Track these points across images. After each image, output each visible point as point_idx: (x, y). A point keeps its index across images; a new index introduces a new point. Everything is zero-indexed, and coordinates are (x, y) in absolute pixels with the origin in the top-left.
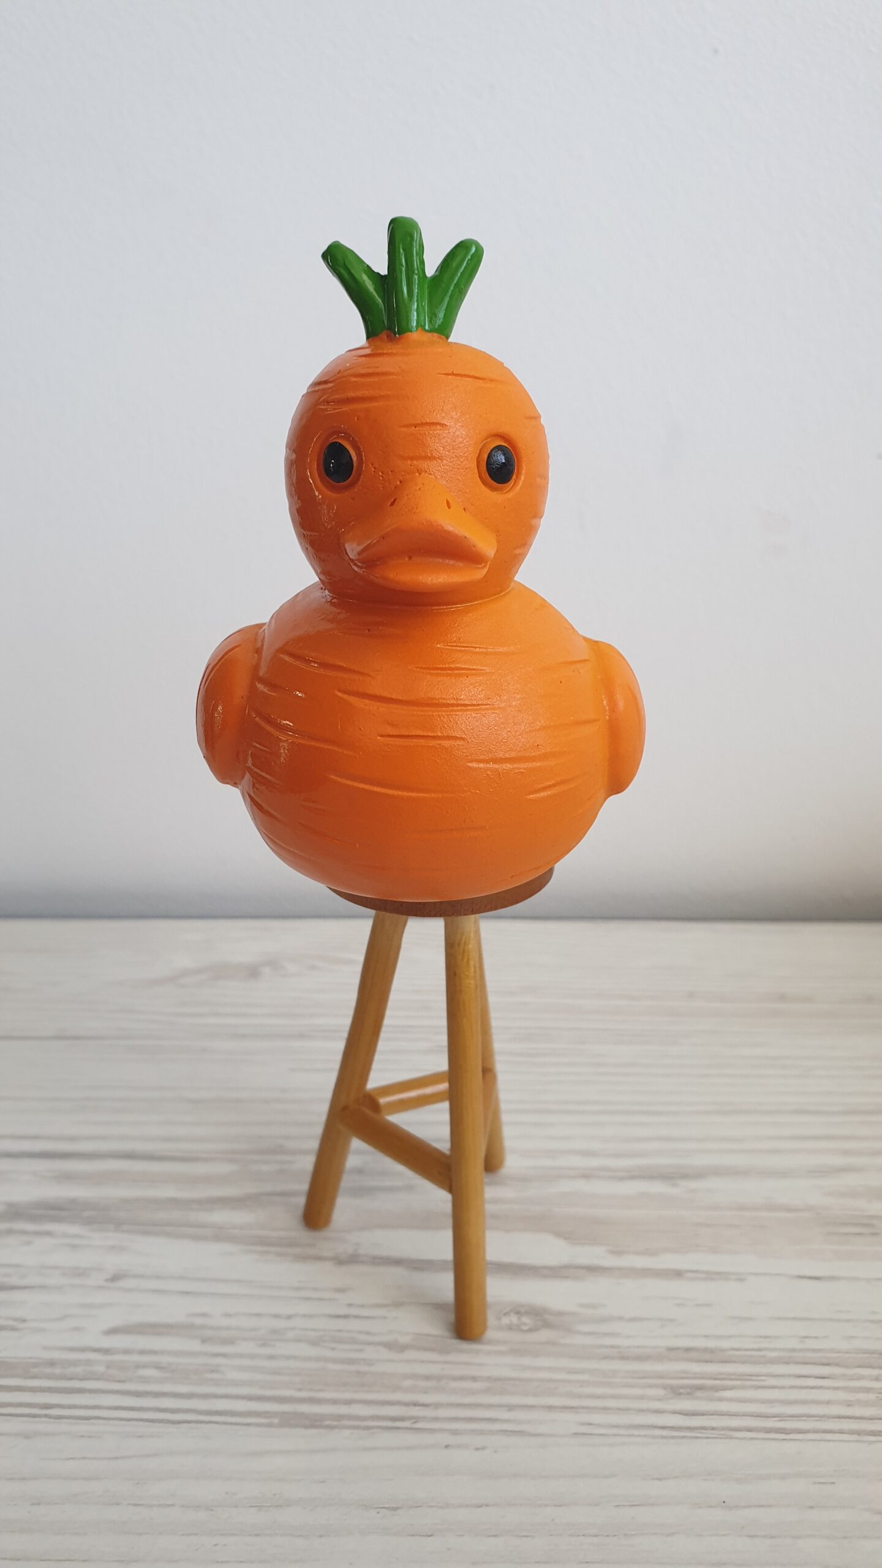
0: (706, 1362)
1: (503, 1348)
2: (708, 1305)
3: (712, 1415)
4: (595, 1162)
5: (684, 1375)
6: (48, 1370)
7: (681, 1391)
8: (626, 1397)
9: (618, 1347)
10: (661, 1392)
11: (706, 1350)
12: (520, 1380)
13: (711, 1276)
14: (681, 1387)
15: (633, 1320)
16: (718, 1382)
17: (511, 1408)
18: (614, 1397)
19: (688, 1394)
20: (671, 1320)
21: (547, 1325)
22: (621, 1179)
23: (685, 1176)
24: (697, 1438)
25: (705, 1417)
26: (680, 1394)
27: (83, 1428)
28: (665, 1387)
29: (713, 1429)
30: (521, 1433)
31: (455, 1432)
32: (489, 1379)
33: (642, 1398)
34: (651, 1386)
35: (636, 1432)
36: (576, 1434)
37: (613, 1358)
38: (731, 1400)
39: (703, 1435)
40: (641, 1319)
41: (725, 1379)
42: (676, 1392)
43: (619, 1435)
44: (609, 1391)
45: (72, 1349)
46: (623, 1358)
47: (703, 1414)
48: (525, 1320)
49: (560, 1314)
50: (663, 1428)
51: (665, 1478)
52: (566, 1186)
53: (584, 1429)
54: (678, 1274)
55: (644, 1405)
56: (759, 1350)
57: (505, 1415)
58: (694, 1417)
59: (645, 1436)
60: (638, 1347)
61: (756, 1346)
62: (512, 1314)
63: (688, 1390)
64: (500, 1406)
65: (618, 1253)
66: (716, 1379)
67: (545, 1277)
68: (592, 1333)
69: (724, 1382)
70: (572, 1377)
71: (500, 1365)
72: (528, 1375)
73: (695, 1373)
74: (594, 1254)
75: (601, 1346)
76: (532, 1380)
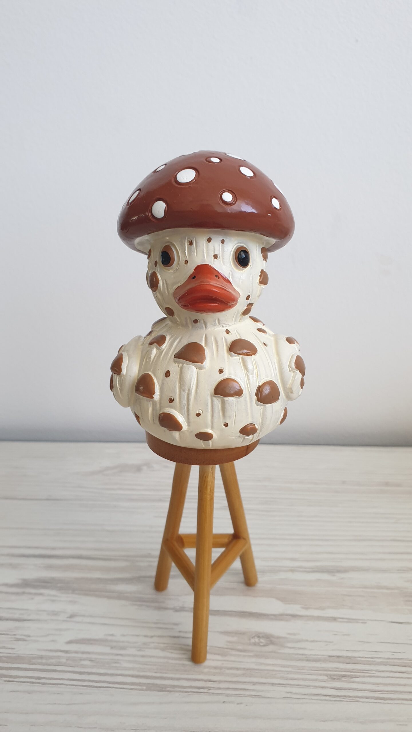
0: (347, 663)
1: (251, 654)
2: (349, 635)
3: (349, 690)
4: (297, 564)
5: (338, 670)
6: (40, 661)
7: (335, 677)
8: (308, 680)
9: (305, 655)
10: (325, 678)
11: (347, 657)
12: (259, 670)
13: (350, 620)
14: (335, 675)
15: (313, 641)
16: (351, 673)
17: (254, 684)
18: (303, 679)
19: (338, 679)
20: (332, 642)
21: (272, 643)
22: (309, 572)
23: (339, 571)
25: (346, 691)
26: (334, 679)
27: (55, 689)
28: (327, 675)
29: (350, 697)
30: (259, 696)
31: (228, 695)
32: (244, 669)
33: (316, 680)
34: (321, 675)
35: (313, 697)
36: (284, 698)
37: (303, 660)
38: (358, 683)
39: (345, 700)
40: (317, 641)
41: (356, 672)
43: (305, 699)
44: (301, 676)
45: (51, 651)
46: (307, 660)
47: (345, 689)
48: (262, 640)
49: (278, 638)
50: (326, 696)
51: (327, 721)
52: (282, 575)
53: (289, 695)
54: (334, 619)
55: (317, 684)
56: (372, 658)
57: (252, 687)
58: (339, 691)
59: (317, 699)
60: (315, 655)
61: (370, 656)
62: (256, 638)
64: (249, 683)
65: (307, 608)
67: (272, 619)
68: (293, 648)
69: (355, 674)
70: (283, 669)
71: (250, 663)
72: (263, 667)
73: (342, 669)
74: (295, 609)
75: (298, 654)
76: (264, 670)
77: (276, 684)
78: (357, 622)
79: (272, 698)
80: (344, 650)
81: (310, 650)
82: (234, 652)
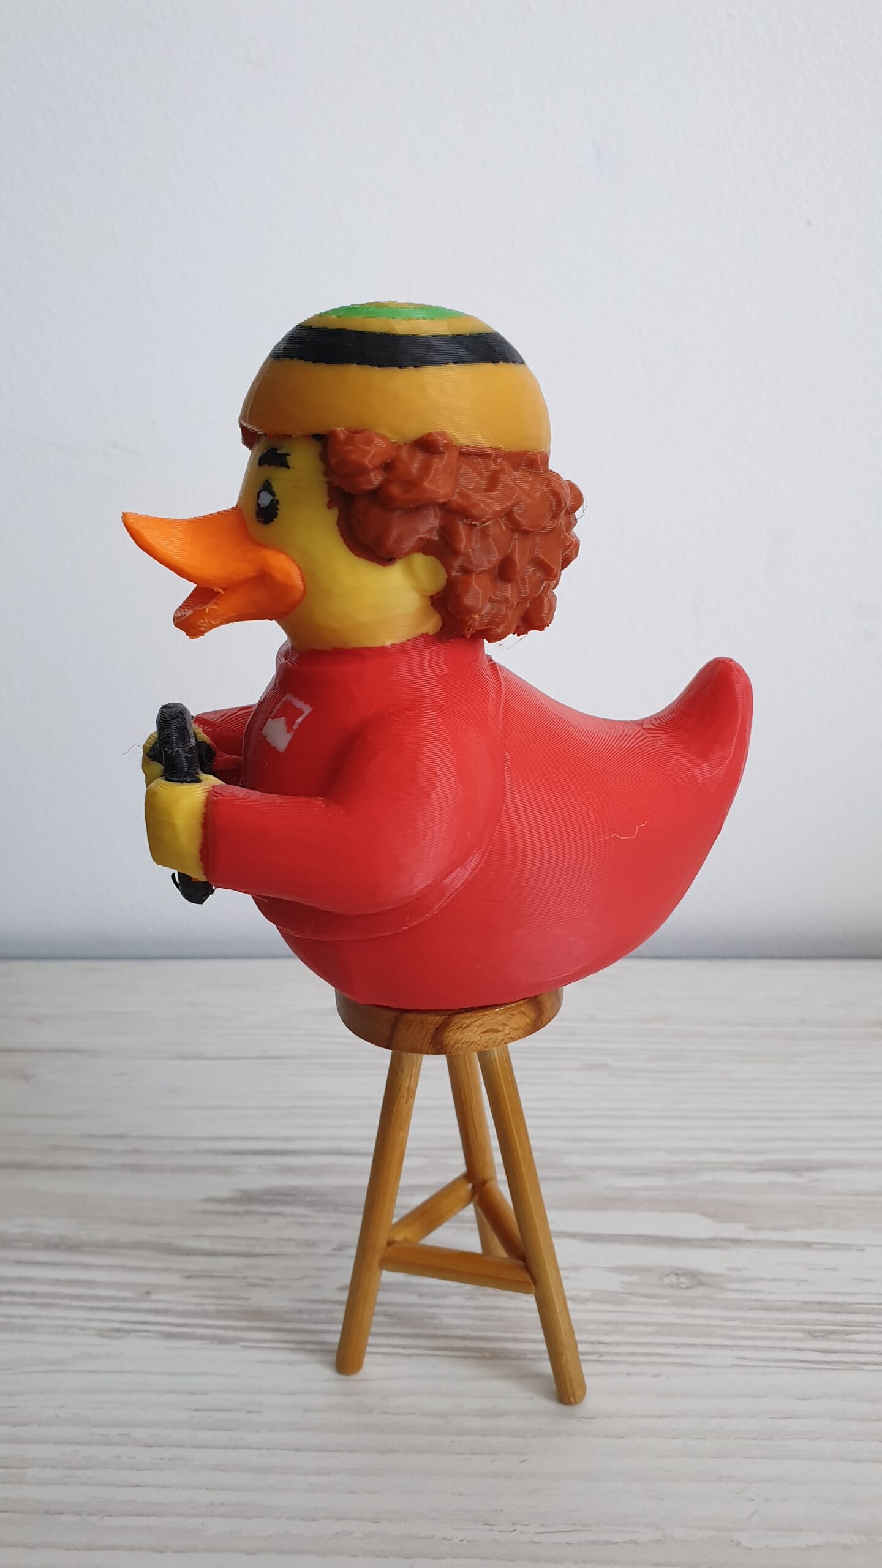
0: (836, 1313)
1: (666, 1301)
2: (835, 1269)
3: (844, 1352)
4: (730, 1158)
5: (821, 1323)
6: (298, 1316)
7: (817, 1334)
8: (771, 1338)
9: (762, 1301)
10: (801, 1335)
11: (835, 1303)
12: (682, 1325)
13: (835, 1247)
14: (817, 1331)
15: (773, 1280)
16: (846, 1328)
17: (677, 1346)
18: (762, 1338)
19: (823, 1336)
20: (806, 1281)
21: (701, 1284)
22: (754, 1171)
23: (808, 1169)
24: (834, 1369)
25: (839, 1354)
26: (816, 1336)
28: (803, 1331)
29: (846, 1363)
30: (687, 1365)
31: (634, 1364)
32: (657, 1324)
33: (785, 1339)
34: (792, 1331)
35: (782, 1364)
36: (732, 1366)
37: (758, 1309)
38: (858, 1342)
39: (838, 1368)
40: (779, 1280)
41: (853, 1326)
42: (814, 1335)
43: (768, 1367)
44: (758, 1334)
45: (314, 1301)
46: (767, 1309)
47: (836, 1352)
48: (683, 1280)
49: (711, 1275)
50: (805, 1362)
51: (809, 1399)
52: (708, 1177)
53: (739, 1362)
54: (808, 1245)
55: (787, 1344)
56: (879, 1304)
57: (674, 1351)
58: (829, 1354)
59: (790, 1367)
60: (778, 1301)
61: (876, 1301)
62: (672, 1275)
63: (823, 1334)
64: (669, 1344)
65: (757, 1229)
66: (845, 1326)
67: (696, 1247)
68: (740, 1290)
69: (852, 1328)
70: (724, 1323)
71: (668, 1314)
72: (689, 1321)
73: (828, 1321)
74: (737, 1230)
75: (748, 1300)
76: (692, 1325)
77: (715, 1346)
78: (850, 1249)
79: (711, 1366)
80: (829, 1293)
81: (770, 1293)
82: (636, 1299)
